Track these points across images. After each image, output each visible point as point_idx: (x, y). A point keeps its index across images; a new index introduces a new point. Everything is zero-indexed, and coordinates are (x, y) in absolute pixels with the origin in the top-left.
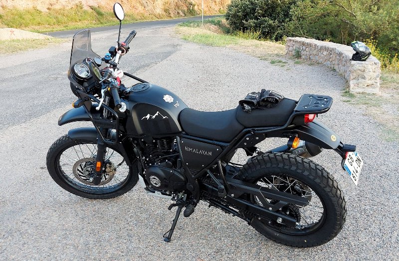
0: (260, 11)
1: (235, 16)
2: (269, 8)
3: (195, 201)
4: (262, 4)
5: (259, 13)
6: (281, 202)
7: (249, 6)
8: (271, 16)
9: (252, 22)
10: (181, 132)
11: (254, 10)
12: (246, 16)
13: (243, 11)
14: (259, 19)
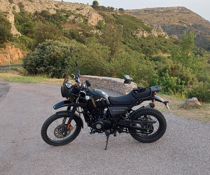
0: (47, 62)
1: (30, 65)
2: (52, 60)
3: (116, 131)
4: (47, 58)
5: (46, 63)
6: (148, 124)
7: (39, 59)
8: (54, 65)
9: (42, 69)
10: (110, 105)
11: (43, 61)
12: (38, 65)
13: (36, 62)
14: (47, 67)
